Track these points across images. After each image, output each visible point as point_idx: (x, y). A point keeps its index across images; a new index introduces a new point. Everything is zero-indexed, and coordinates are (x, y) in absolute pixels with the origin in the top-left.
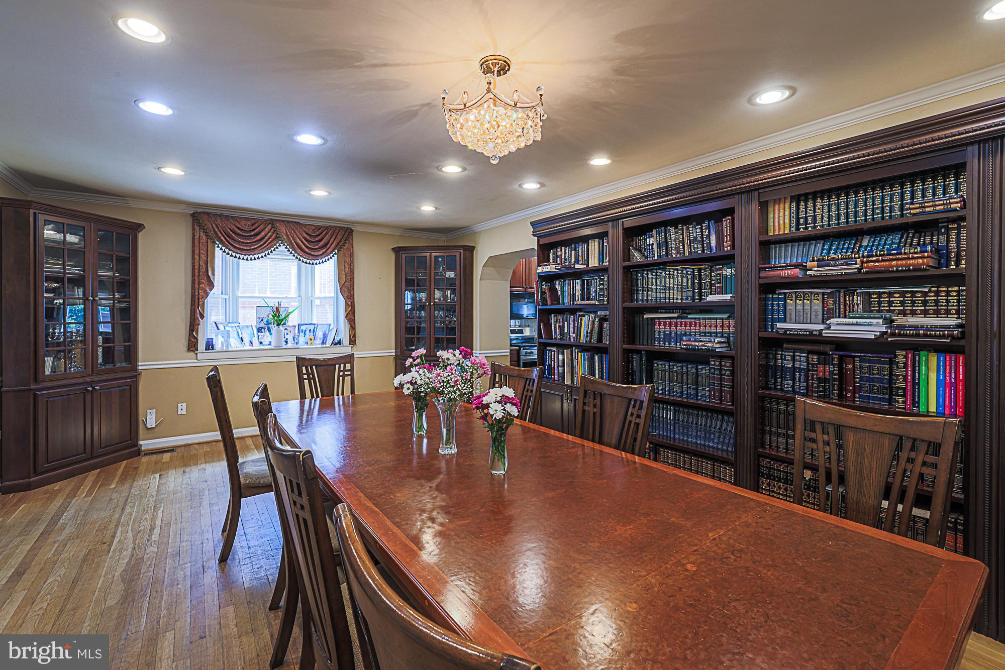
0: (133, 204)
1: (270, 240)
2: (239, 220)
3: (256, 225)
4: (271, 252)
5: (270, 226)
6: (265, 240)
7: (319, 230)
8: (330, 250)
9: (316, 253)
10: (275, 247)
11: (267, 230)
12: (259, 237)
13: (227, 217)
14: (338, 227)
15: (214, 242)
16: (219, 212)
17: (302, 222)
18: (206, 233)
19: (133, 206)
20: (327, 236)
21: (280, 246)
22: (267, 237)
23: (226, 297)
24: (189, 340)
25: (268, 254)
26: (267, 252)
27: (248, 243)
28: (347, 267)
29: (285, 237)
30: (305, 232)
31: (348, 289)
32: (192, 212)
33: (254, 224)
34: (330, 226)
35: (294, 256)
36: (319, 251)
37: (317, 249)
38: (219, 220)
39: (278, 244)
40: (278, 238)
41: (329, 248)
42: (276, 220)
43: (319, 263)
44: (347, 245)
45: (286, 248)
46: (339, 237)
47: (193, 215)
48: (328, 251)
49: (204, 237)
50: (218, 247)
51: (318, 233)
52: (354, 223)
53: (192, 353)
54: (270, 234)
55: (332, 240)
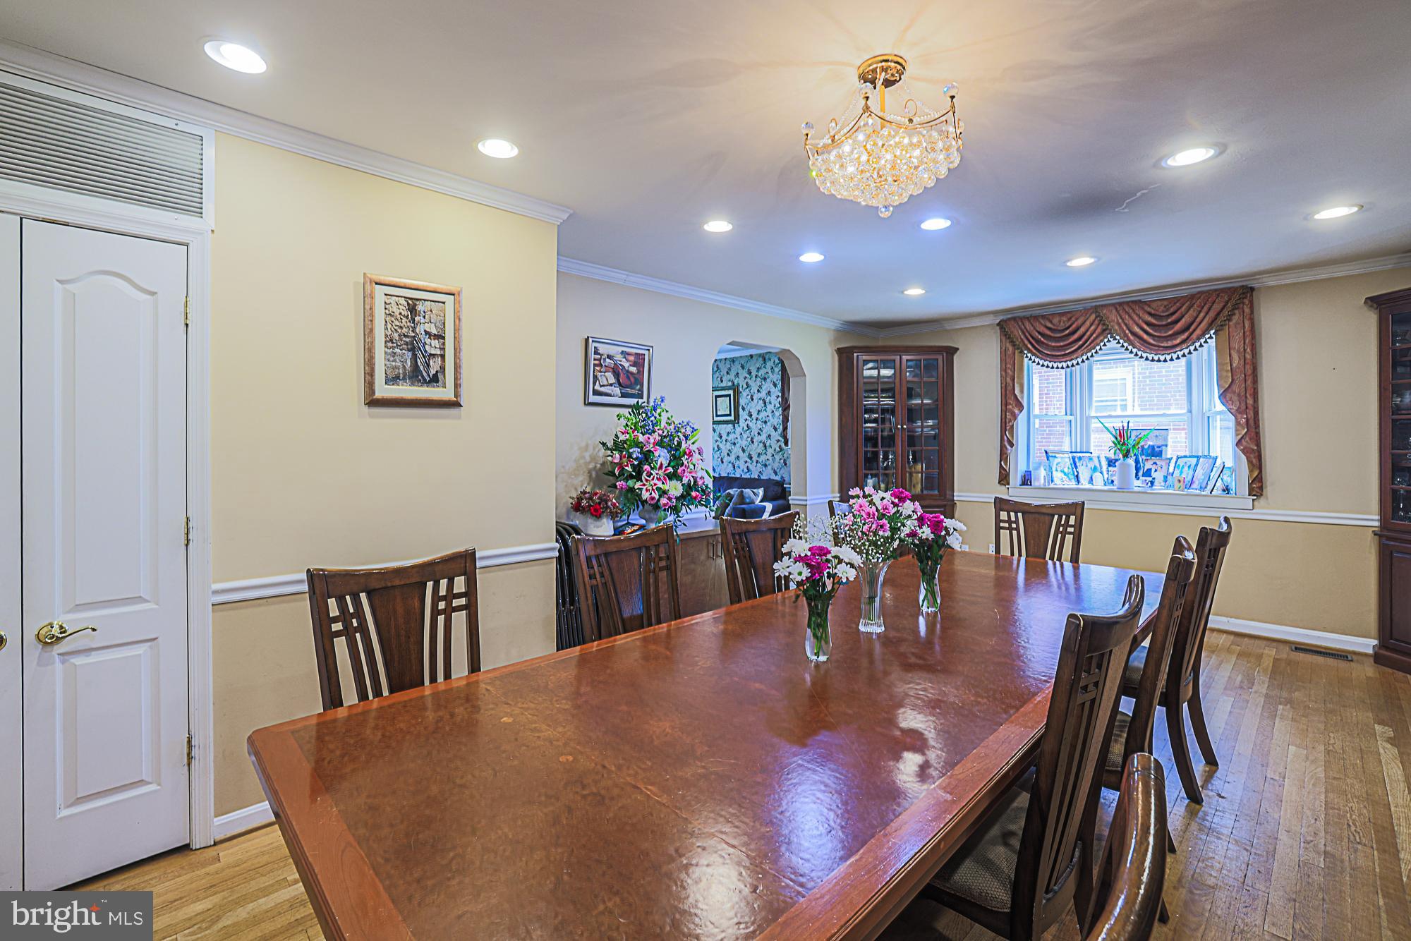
0: (948, 326)
1: (1094, 335)
2: (1050, 317)
3: (1073, 319)
4: (1096, 352)
5: (1093, 317)
6: (1085, 337)
7: (1175, 303)
8: (1198, 332)
9: (1170, 344)
10: (1102, 344)
11: (1088, 323)
12: (1076, 336)
13: (1036, 318)
14: (1216, 290)
15: (1022, 352)
16: (1027, 314)
17: (1144, 299)
18: (1012, 342)
19: (948, 328)
20: (1191, 311)
21: (1109, 341)
22: (1088, 333)
23: (1072, 418)
24: (1000, 472)
25: (1092, 356)
26: (1089, 354)
27: (1061, 346)
28: (1235, 356)
29: (1117, 327)
30: (1150, 314)
31: (1239, 395)
32: (998, 321)
33: (1071, 318)
34: (1199, 293)
35: (1131, 352)
36: (1175, 339)
37: (1170, 335)
38: (1027, 323)
39: (1106, 340)
40: (1106, 331)
41: (1194, 330)
42: (1102, 306)
43: (1178, 358)
44: (1235, 318)
45: (1119, 343)
46: (1217, 307)
47: (1001, 325)
48: (1194, 336)
49: (1011, 348)
50: (1027, 357)
51: (1172, 310)
52: (1252, 275)
53: (1003, 487)
54: (1093, 328)
55: (1202, 315)
